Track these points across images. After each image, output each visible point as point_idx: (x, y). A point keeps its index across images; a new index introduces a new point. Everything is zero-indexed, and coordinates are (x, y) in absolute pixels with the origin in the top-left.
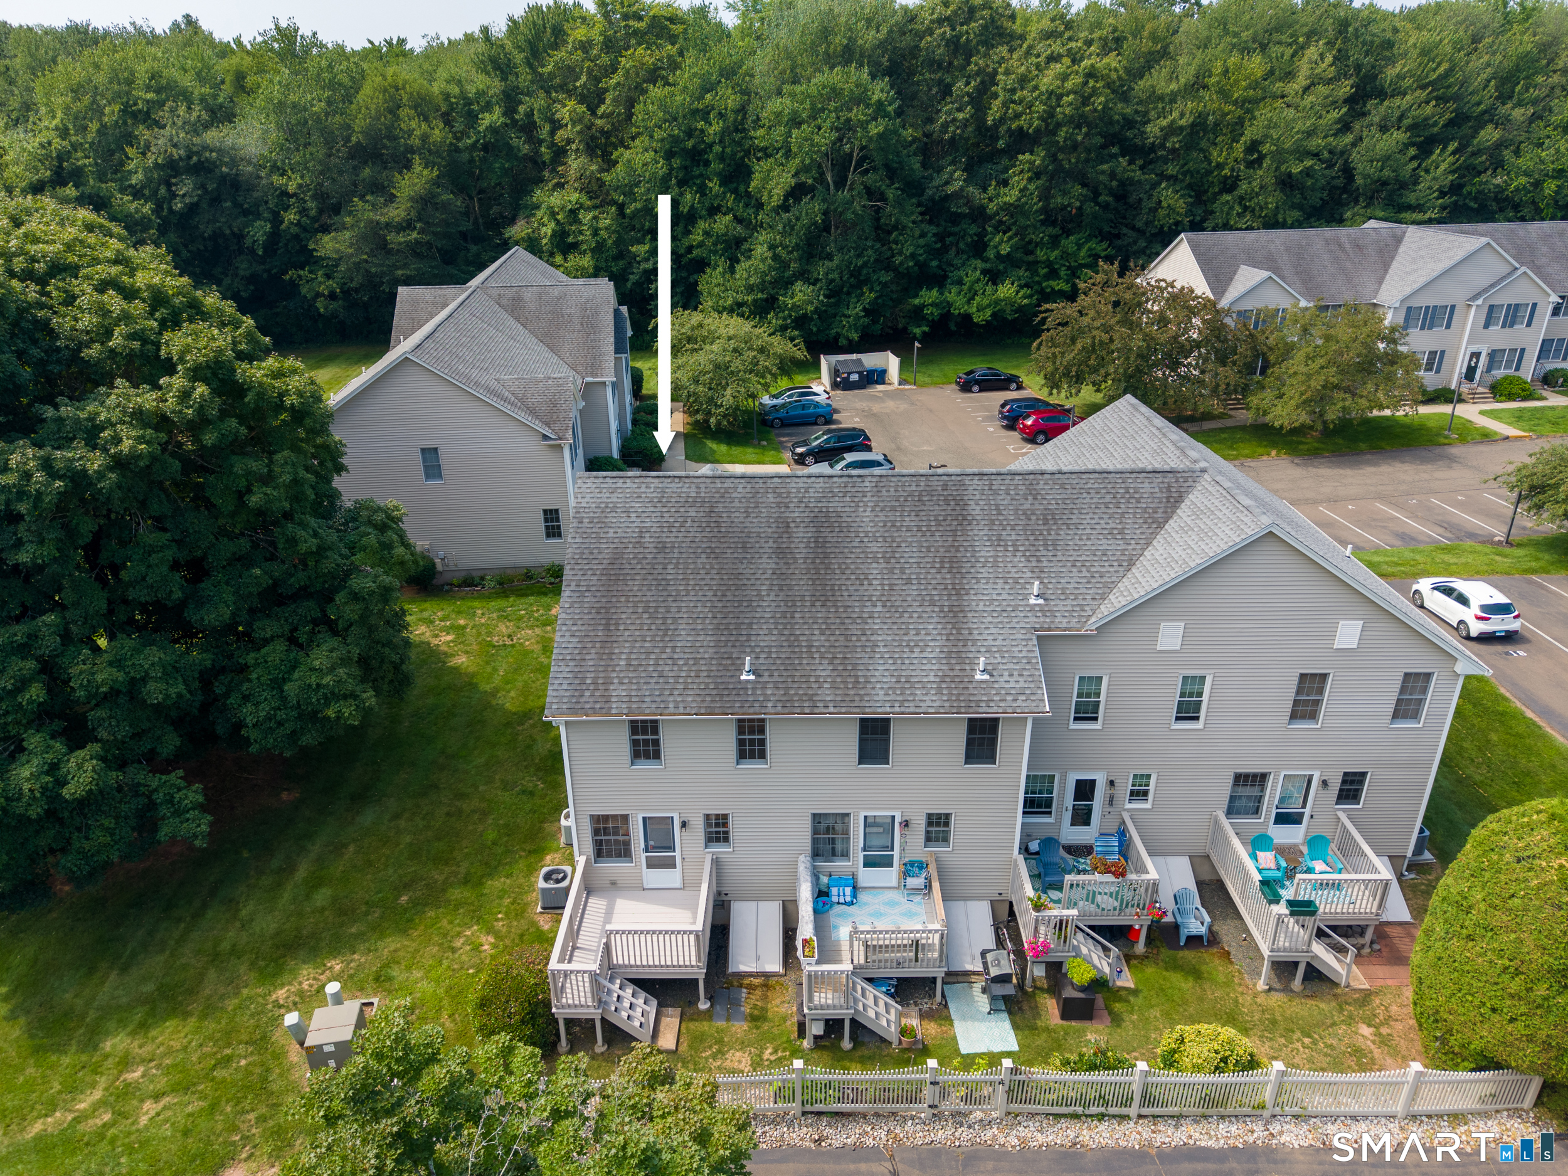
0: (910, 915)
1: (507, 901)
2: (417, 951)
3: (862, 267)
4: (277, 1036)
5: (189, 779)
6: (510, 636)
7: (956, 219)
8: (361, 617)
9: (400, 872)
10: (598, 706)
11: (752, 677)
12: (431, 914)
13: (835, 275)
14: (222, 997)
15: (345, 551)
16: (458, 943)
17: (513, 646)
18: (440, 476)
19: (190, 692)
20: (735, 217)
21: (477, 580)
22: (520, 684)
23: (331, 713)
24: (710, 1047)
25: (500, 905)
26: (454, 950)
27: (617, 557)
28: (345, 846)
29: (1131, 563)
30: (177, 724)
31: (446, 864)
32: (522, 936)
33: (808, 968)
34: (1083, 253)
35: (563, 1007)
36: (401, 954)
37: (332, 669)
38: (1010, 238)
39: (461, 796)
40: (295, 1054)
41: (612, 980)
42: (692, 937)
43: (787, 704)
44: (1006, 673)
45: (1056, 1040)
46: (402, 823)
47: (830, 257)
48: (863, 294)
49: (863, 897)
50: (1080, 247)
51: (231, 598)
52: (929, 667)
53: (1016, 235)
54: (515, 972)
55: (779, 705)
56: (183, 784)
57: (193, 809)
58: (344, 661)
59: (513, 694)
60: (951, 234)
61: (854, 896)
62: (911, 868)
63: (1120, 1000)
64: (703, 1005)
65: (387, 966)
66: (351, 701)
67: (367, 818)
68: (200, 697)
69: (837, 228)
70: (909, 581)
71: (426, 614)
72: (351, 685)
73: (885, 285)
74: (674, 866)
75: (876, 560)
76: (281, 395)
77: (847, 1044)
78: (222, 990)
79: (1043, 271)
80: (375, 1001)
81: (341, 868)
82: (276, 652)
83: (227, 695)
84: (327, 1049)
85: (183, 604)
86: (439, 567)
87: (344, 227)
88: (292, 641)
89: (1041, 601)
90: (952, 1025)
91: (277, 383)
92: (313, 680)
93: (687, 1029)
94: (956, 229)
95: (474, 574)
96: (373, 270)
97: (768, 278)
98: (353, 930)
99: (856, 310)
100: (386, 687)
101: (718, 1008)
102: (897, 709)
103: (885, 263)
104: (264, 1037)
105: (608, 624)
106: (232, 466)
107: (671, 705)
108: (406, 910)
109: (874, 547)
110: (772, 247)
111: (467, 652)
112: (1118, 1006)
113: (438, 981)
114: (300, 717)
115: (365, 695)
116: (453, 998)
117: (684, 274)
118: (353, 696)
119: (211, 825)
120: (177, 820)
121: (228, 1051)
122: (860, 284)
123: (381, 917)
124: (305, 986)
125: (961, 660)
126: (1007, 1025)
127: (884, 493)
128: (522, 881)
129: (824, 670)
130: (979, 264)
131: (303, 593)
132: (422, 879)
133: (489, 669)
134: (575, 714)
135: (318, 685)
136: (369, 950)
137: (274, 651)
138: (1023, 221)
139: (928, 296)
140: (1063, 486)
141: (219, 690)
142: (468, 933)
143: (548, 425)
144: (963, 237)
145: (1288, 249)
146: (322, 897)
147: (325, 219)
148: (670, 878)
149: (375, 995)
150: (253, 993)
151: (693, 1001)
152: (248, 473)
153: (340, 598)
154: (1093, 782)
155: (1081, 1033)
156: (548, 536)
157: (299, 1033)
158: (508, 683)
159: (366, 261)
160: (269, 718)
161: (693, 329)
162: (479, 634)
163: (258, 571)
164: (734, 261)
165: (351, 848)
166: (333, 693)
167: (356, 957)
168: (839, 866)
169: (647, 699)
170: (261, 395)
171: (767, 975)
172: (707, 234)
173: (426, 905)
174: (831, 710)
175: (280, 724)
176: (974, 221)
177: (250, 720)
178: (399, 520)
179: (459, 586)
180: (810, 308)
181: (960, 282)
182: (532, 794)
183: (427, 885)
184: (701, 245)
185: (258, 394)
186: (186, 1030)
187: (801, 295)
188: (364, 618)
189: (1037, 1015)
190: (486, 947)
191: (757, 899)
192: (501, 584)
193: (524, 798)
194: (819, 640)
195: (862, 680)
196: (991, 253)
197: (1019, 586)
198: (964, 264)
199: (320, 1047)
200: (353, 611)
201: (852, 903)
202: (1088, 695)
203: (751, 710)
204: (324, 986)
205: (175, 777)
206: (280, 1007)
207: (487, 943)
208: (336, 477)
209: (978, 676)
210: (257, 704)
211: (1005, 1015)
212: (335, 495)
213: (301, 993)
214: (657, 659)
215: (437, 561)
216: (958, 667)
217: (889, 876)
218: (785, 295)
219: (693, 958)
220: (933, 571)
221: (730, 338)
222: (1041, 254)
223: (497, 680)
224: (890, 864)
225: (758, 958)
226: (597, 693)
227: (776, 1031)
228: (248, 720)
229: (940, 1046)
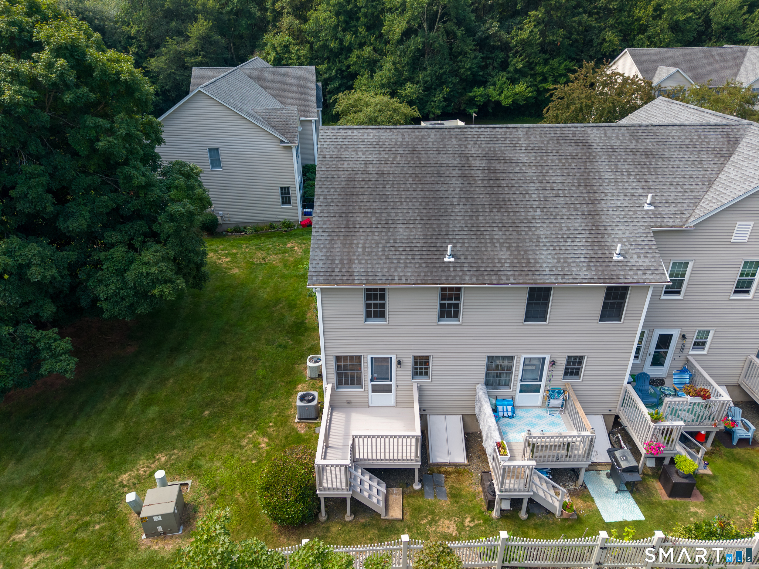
0: (555, 425)
1: (275, 415)
2: (217, 448)
3: (442, 75)
4: (121, 507)
5: (62, 336)
6: (263, 259)
7: (494, 48)
8: (175, 231)
9: (203, 396)
10: (345, 278)
11: (452, 259)
12: (224, 422)
13: (428, 79)
14: (84, 480)
15: (165, 189)
16: (244, 442)
17: (266, 264)
18: (220, 166)
19: (62, 276)
20: (374, 48)
21: (242, 229)
22: (272, 284)
23: (156, 292)
24: (426, 517)
25: (270, 417)
26: (241, 447)
27: (351, 180)
28: (167, 379)
29: (711, 183)
30: (55, 298)
31: (233, 391)
32: (286, 437)
33: (502, 463)
34: (562, 67)
35: (324, 490)
36: (206, 449)
37: (156, 263)
38: (522, 60)
39: (240, 348)
40: (133, 521)
41: (356, 469)
42: (413, 440)
43: (479, 277)
44: (635, 256)
45: (670, 512)
46: (203, 365)
47: (425, 69)
48: (443, 89)
49: (519, 412)
50: (560, 64)
51: (87, 215)
52: (579, 252)
53: (525, 57)
54: (289, 465)
55: (474, 278)
56: (58, 337)
57: (64, 353)
58: (165, 259)
59: (268, 290)
60: (489, 58)
61: (513, 412)
62: (553, 393)
63: (705, 483)
64: (417, 486)
65: (196, 458)
66: (169, 284)
67: (181, 362)
68: (68, 280)
69: (428, 54)
70: (557, 195)
71: (213, 247)
72: (169, 274)
73: (454, 84)
74: (391, 392)
75: (532, 181)
76: (118, 73)
77: (523, 515)
78: (84, 474)
79: (539, 79)
80: (189, 482)
81: (165, 393)
82: (119, 252)
83: (87, 280)
84: (156, 519)
85: (56, 217)
86: (220, 221)
87: (162, 54)
88: (131, 246)
89: (652, 208)
90: (593, 501)
91: (115, 65)
92: (144, 270)
93: (408, 502)
94: (493, 55)
95: (240, 225)
96: (178, 78)
97: (392, 80)
98: (174, 434)
99: (439, 97)
100: (191, 280)
101: (427, 488)
102: (560, 281)
103: (455, 73)
104: (113, 509)
105: (347, 224)
106: (85, 121)
107: (396, 278)
108: (208, 420)
109: (530, 173)
110: (394, 64)
111: (238, 267)
112: (705, 488)
113: (232, 469)
114: (136, 295)
115: (178, 281)
116: (243, 480)
117: (345, 81)
118: (170, 281)
119: (77, 364)
120: (54, 361)
121: (87, 519)
122: (442, 84)
123: (192, 425)
124: (141, 472)
125: (602, 248)
126: (632, 501)
127: (533, 138)
128: (283, 401)
129: (504, 254)
130: (505, 74)
131: (137, 215)
132: (217, 400)
133: (252, 276)
134: (329, 283)
135: (148, 274)
136: (185, 447)
137: (118, 251)
138: (530, 50)
139: (478, 91)
140: (655, 134)
141: (82, 277)
142: (250, 436)
143: (283, 135)
144: (496, 60)
145: (684, 58)
146: (152, 412)
147: (152, 51)
148: (388, 399)
149: (189, 478)
150: (105, 477)
151: (409, 484)
152: (97, 126)
153: (161, 218)
154: (671, 336)
155: (686, 507)
156: (283, 203)
157: (137, 506)
158: (265, 284)
159: (174, 73)
160: (115, 295)
161: (355, 101)
162: (245, 257)
163: (106, 197)
164: (373, 72)
165: (171, 381)
166: (157, 279)
167: (176, 451)
168: (503, 391)
169: (379, 274)
170: (104, 72)
171: (457, 465)
172: (358, 57)
173: (221, 417)
174: (512, 281)
175: (123, 299)
176: (502, 51)
177: (102, 296)
178: (198, 174)
179: (232, 232)
180: (415, 96)
181: (495, 84)
182: (285, 347)
183: (221, 404)
184: (355, 63)
185: (102, 70)
186: (59, 503)
187: (410, 89)
188: (177, 232)
189: (650, 494)
190: (263, 445)
191: (445, 414)
192: (256, 231)
193: (281, 350)
194: (498, 234)
195: (532, 261)
196: (511, 69)
197: (633, 197)
198: (496, 74)
199: (151, 518)
200: (170, 227)
201: (512, 417)
202: (677, 275)
203: (454, 282)
204: (154, 472)
205: (52, 332)
206: (124, 486)
207: (263, 442)
208: (157, 146)
209: (615, 258)
210: (107, 286)
211: (628, 494)
212: (156, 157)
213: (138, 477)
214: (384, 247)
215: (219, 217)
216: (600, 252)
217: (537, 398)
218: (400, 89)
219: (413, 454)
220: (574, 188)
221: (377, 105)
222: (539, 69)
223: (258, 282)
224: (538, 391)
225: (449, 454)
226: (344, 270)
227: (469, 504)
228: (101, 296)
229: (589, 517)
